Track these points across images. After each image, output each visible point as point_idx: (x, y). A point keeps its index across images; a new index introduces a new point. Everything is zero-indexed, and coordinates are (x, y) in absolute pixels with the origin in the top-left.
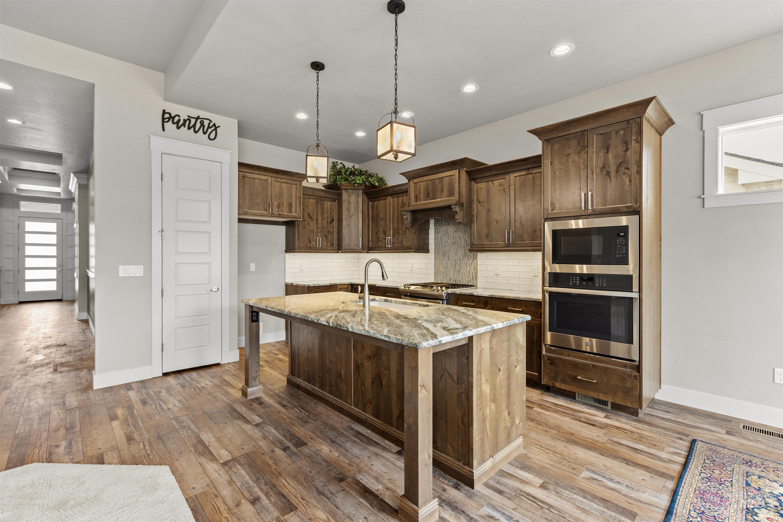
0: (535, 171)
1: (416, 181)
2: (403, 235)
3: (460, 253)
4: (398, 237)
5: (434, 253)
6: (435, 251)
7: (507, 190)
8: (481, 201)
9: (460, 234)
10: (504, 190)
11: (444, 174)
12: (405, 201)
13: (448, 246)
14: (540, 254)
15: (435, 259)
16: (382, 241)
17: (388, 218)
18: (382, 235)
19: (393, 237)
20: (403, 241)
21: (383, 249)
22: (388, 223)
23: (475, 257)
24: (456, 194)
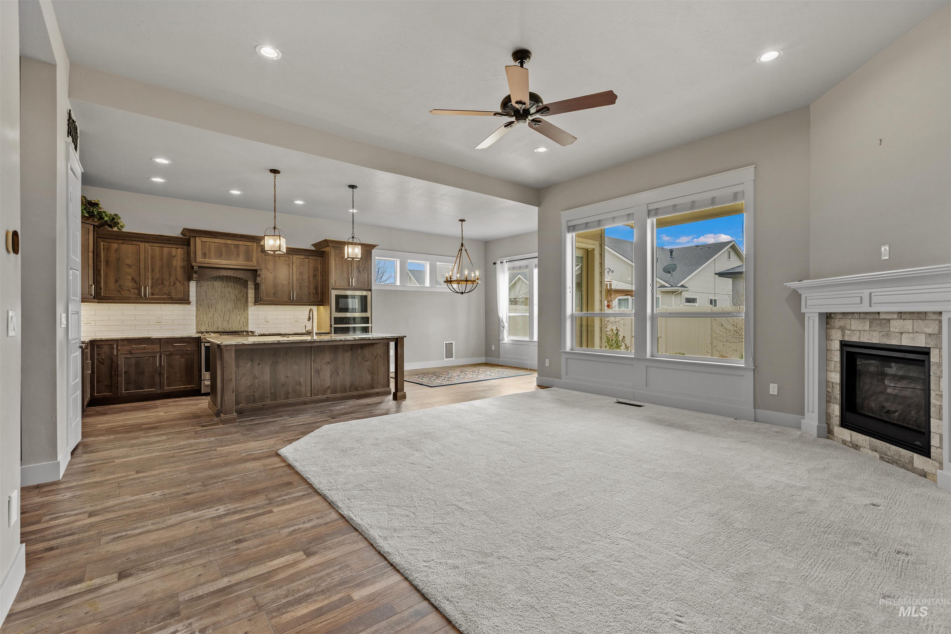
0: (310, 258)
1: (204, 239)
2: (170, 286)
3: (230, 305)
4: (162, 288)
5: (195, 305)
6: (197, 304)
7: (291, 265)
8: (269, 268)
9: (230, 289)
10: (289, 265)
11: (241, 243)
12: (174, 253)
13: (215, 299)
14: (328, 308)
15: (198, 310)
16: (129, 290)
17: (142, 266)
18: (129, 284)
19: (152, 287)
20: (171, 292)
21: (133, 299)
22: (142, 271)
23: (245, 309)
24: (253, 261)
